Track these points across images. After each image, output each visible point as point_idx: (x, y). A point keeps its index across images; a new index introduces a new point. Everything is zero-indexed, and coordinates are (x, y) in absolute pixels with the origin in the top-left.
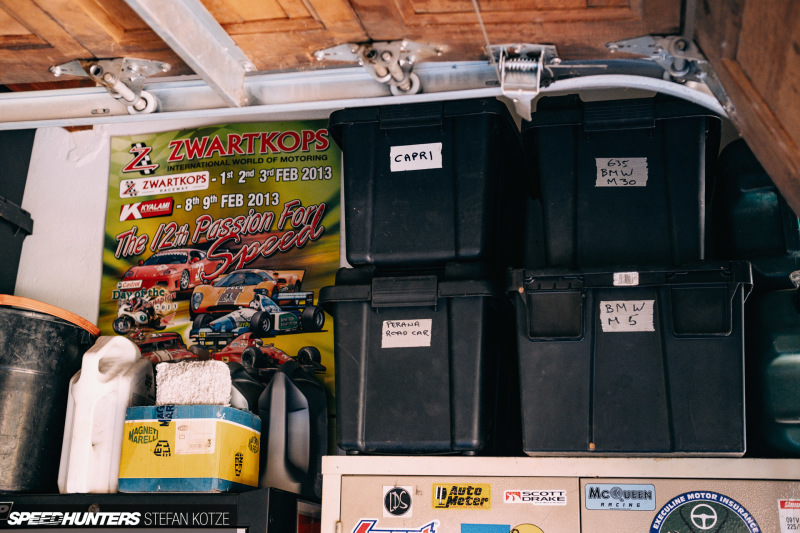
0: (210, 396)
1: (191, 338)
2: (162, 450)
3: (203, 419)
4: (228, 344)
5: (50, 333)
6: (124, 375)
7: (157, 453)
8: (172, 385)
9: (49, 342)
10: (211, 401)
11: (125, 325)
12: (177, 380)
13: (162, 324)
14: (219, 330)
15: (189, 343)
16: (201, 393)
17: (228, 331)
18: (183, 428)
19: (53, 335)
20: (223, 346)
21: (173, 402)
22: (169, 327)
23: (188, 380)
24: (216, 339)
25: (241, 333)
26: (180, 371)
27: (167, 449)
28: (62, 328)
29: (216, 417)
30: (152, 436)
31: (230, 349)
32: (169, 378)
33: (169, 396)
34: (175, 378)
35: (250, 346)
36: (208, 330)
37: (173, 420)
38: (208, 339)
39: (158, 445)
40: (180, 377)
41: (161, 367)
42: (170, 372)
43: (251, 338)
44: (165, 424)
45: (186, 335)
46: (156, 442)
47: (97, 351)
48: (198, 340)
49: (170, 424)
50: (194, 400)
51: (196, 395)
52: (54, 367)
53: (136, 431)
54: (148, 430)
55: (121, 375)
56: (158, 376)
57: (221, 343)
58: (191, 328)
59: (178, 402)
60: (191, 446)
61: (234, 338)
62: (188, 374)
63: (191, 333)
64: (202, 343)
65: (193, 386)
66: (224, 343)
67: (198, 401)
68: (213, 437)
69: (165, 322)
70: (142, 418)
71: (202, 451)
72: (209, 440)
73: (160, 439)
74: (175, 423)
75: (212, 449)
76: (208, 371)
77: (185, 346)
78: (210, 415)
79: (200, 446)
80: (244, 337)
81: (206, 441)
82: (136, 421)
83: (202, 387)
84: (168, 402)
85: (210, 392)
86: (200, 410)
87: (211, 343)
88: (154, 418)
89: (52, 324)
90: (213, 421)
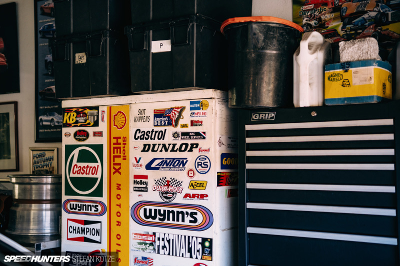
0: (369, 55)
1: (342, 31)
2: (346, 84)
3: (366, 67)
4: (363, 31)
5: (282, 33)
6: (320, 50)
7: (343, 85)
8: (348, 52)
9: (282, 37)
10: (370, 58)
11: (307, 28)
12: (351, 49)
13: (326, 26)
14: (357, 25)
15: (341, 33)
16: (364, 54)
17: (363, 25)
18: (356, 72)
19: (284, 34)
20: (360, 33)
21: (349, 60)
22: (330, 26)
23: (357, 49)
24: (356, 30)
25: (369, 25)
26: (351, 45)
27: (348, 83)
28: (288, 30)
29: (373, 65)
30: (340, 77)
31: (364, 34)
32: (347, 49)
33: (347, 58)
34: (349, 49)
35: (375, 31)
36: (352, 26)
37: (350, 69)
38: (351, 30)
39: (343, 82)
40: (352, 48)
41: (342, 44)
42: (346, 46)
43: (376, 27)
44: (346, 71)
45: (339, 29)
46: (342, 80)
47: (306, 40)
48: (346, 31)
49: (349, 71)
50: (360, 58)
51: (361, 56)
52: (286, 49)
53: (332, 76)
54: (337, 75)
55: (318, 50)
56: (340, 48)
57: (358, 31)
58: (342, 25)
59: (352, 60)
60: (361, 81)
61: (366, 28)
62: (356, 45)
63: (342, 28)
64: (349, 33)
65: (359, 52)
66: (361, 31)
67: (362, 58)
68: (373, 75)
69: (328, 24)
70: (334, 69)
71: (367, 83)
72: (371, 77)
73: (344, 79)
74: (351, 70)
75: (373, 81)
76: (366, 43)
77: (339, 35)
78: (370, 65)
79: (366, 80)
80: (371, 27)
81: (369, 78)
82: (331, 71)
83: (364, 51)
84: (347, 60)
85: (369, 54)
86: (365, 63)
87: (354, 32)
88: (340, 69)
89: (283, 29)
90: (372, 68)
